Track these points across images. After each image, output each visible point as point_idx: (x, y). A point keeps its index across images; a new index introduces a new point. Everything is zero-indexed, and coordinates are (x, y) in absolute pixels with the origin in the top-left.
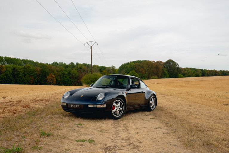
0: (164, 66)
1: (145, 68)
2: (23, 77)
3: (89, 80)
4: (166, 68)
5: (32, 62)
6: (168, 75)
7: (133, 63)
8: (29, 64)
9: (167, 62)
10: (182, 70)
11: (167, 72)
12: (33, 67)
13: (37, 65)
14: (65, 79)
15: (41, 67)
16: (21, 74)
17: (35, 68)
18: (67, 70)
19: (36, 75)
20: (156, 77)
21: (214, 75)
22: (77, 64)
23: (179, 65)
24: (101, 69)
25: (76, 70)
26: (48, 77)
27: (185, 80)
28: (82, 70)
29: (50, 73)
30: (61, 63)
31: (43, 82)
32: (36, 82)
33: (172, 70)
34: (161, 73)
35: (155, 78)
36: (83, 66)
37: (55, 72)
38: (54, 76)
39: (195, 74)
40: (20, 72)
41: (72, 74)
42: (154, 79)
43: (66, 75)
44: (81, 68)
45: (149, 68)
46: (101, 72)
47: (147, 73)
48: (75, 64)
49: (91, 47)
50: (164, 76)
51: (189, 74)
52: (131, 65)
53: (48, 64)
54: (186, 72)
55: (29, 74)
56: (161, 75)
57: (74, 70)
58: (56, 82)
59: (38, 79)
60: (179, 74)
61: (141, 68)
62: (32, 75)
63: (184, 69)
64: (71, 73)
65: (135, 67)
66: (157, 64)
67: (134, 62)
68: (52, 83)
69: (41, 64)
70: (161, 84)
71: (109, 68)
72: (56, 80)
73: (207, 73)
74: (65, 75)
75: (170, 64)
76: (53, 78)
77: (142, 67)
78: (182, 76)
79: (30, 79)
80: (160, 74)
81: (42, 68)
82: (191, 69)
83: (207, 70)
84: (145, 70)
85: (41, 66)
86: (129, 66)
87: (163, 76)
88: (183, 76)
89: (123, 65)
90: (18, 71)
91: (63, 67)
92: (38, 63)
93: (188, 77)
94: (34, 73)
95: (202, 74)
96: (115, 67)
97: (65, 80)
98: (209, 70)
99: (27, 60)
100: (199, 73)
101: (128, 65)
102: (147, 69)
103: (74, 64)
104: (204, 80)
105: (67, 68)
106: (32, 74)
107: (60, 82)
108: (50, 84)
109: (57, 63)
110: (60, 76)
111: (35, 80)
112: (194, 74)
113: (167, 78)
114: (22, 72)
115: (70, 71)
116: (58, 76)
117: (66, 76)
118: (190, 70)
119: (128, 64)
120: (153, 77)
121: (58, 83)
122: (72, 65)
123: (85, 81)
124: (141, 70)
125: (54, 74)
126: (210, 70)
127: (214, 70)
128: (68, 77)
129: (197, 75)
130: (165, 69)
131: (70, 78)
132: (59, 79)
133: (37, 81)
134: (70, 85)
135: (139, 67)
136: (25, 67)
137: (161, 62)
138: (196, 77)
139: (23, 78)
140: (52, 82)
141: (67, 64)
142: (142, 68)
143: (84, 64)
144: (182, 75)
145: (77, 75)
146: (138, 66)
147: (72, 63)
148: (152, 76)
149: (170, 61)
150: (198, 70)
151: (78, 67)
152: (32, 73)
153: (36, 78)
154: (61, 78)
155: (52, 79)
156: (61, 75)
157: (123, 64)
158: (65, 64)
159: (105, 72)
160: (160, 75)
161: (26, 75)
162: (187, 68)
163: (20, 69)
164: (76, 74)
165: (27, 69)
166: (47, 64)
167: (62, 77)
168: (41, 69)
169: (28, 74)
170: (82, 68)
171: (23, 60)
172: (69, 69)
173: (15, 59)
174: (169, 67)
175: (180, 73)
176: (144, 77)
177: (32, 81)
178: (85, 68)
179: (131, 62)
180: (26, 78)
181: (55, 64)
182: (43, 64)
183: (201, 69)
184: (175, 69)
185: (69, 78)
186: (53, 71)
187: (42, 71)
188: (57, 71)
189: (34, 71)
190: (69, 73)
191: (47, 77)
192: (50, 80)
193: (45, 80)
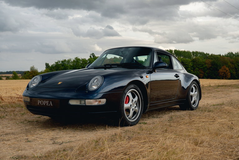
2: (192, 71)
8: (200, 56)
12: (203, 59)
13: (207, 57)
15: (212, 59)
16: (190, 68)
17: (204, 60)
19: (206, 69)
26: (221, 70)
29: (223, 66)
31: (215, 76)
32: (206, 77)
37: (229, 64)
38: (227, 69)
40: (188, 66)
55: (199, 68)
58: (230, 76)
59: (209, 72)
68: (225, 77)
69: (212, 55)
72: (230, 73)
76: (227, 71)
79: (199, 73)
85: (212, 57)
90: (187, 65)
94: (204, 66)
106: (202, 68)
107: (236, 75)
108: (222, 78)
109: (232, 53)
111: (205, 74)
114: (191, 65)
116: (233, 68)
121: (233, 77)
125: (228, 67)
132: (234, 73)
133: (207, 75)
136: (194, 59)
152: (202, 66)
153: (207, 72)
154: (236, 71)
155: (225, 73)
156: (236, 67)
161: (195, 68)
163: (189, 62)
165: (196, 62)
166: (220, 55)
167: (238, 69)
168: (211, 61)
169: (197, 67)
171: (193, 52)
173: (184, 52)
177: (201, 75)
180: (195, 72)
186: (225, 63)
187: (213, 64)
188: (232, 63)
189: (204, 64)
191: (219, 70)
192: (223, 74)
193: (216, 74)
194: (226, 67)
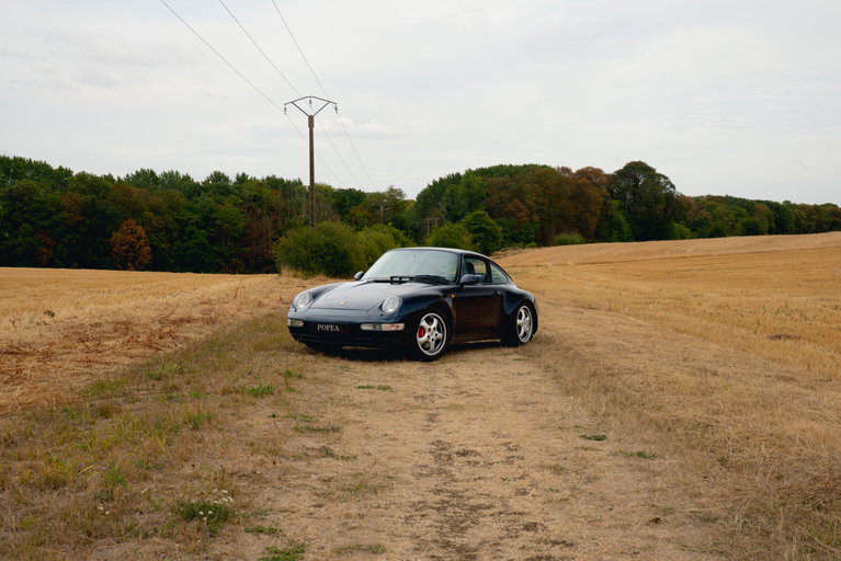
0: (611, 191)
1: (530, 199)
2: (7, 235)
3: (302, 250)
4: (621, 196)
5: (41, 169)
6: (626, 228)
7: (479, 178)
8: (32, 178)
9: (622, 174)
10: (689, 208)
11: (620, 217)
12: (48, 192)
13: (65, 184)
14: (190, 243)
15: (84, 192)
17: (56, 195)
18: (198, 206)
19: (62, 227)
20: (576, 236)
21: (825, 226)
22: (242, 179)
23: (673, 186)
24: (344, 201)
25: (235, 205)
26: (118, 236)
27: (696, 251)
28: (260, 206)
29: (126, 219)
30: (171, 174)
32: (62, 259)
33: (644, 208)
34: (595, 219)
35: (573, 243)
36: (267, 191)
37: (148, 214)
38: (140, 230)
39: (744, 225)
41: (218, 222)
42: (566, 244)
43: (194, 228)
44: (255, 199)
45: (546, 201)
46: (342, 213)
47: (536, 218)
48: (233, 179)
49: (311, 119)
50: (610, 234)
51: (719, 223)
52: (469, 187)
53: (115, 178)
54: (704, 213)
55: (33, 223)
56: (598, 227)
57: (228, 207)
58: (150, 257)
59: (74, 242)
60: (676, 225)
61: (511, 199)
62: (44, 227)
63: (698, 200)
64: (214, 220)
65: (488, 195)
66: (580, 181)
67: (482, 172)
68: (133, 262)
69: (82, 177)
70: (592, 267)
71: (378, 196)
72: (151, 246)
73: (798, 219)
74: (189, 228)
75: (637, 181)
76: (139, 238)
77: (519, 194)
78: (687, 230)
79: (35, 243)
80: (593, 222)
81: (89, 198)
82: (729, 200)
83: (794, 206)
84: (530, 208)
85: (84, 186)
86: (461, 190)
87: (605, 232)
88: (693, 230)
89: (435, 182)
91: (178, 192)
92: (68, 173)
93: (710, 236)
94: (54, 218)
95: (773, 225)
96: (400, 193)
97: (188, 248)
98: (803, 207)
99: (21, 160)
100: (757, 219)
101: (455, 186)
102: (537, 203)
103: (227, 179)
104: (774, 252)
105: (195, 198)
106: (46, 223)
107: (170, 255)
108: (122, 265)
109: (153, 173)
110: (168, 231)
111: (60, 247)
112: (739, 225)
113: (621, 239)
115: (212, 211)
116: (160, 230)
117: (192, 232)
118: (721, 208)
119: (456, 179)
120: (563, 236)
121: (158, 263)
122: (218, 186)
123: (286, 254)
124: (510, 207)
125: (143, 225)
126: (809, 206)
127: (826, 205)
128: (201, 235)
129: (752, 230)
130: (615, 203)
131: (208, 238)
132: (163, 245)
133: (65, 252)
134: (208, 272)
135: (505, 195)
136: (12, 191)
137: (597, 172)
138: (747, 234)
139: (5, 238)
140: (135, 258)
141: (195, 181)
142: (516, 200)
143: (268, 178)
144: (687, 226)
145: (240, 226)
146: (501, 190)
147: (218, 177)
148: (559, 231)
149: (636, 170)
150: (756, 206)
151: (247, 193)
152: (46, 218)
153: (65, 240)
154: (171, 240)
155: (132, 245)
156: (170, 226)
157: (437, 180)
158: (187, 178)
159: (359, 213)
160: (593, 228)
161: (18, 224)
162: (710, 198)
164: (235, 224)
165: (21, 201)
166: (109, 178)
167: (175, 235)
168: (82, 199)
169: (26, 220)
170: (260, 199)
171: (5, 162)
172: (206, 200)
174: (634, 193)
175: (677, 221)
176: (523, 237)
177: (45, 250)
178: (275, 197)
179: (469, 173)
180: (20, 238)
181: (145, 178)
182: (94, 178)
183: (769, 204)
184: (658, 200)
185: (207, 242)
186: (136, 212)
187: (90, 210)
188: (155, 210)
189: (53, 209)
190: (208, 220)
191: (111, 236)
192: (124, 248)
193: (102, 247)
194: (137, 224)
